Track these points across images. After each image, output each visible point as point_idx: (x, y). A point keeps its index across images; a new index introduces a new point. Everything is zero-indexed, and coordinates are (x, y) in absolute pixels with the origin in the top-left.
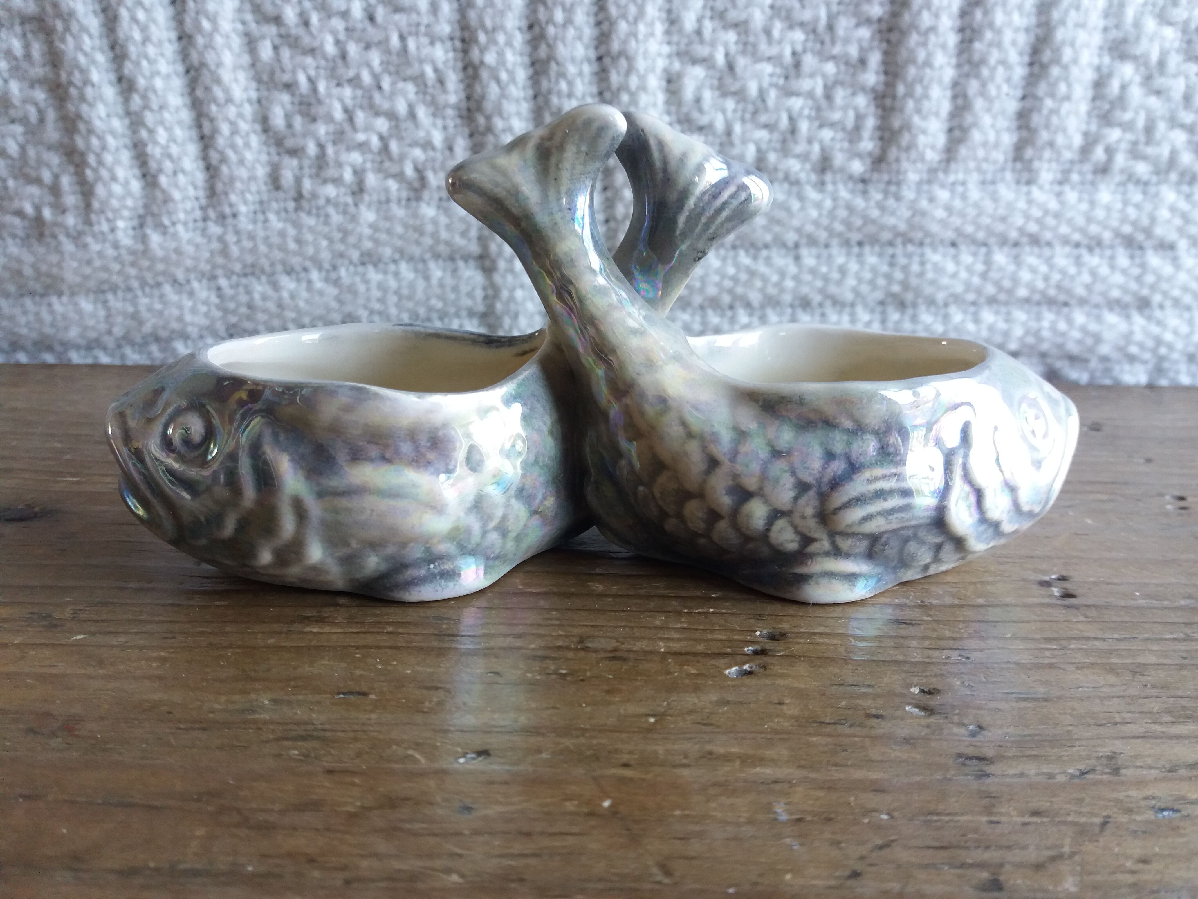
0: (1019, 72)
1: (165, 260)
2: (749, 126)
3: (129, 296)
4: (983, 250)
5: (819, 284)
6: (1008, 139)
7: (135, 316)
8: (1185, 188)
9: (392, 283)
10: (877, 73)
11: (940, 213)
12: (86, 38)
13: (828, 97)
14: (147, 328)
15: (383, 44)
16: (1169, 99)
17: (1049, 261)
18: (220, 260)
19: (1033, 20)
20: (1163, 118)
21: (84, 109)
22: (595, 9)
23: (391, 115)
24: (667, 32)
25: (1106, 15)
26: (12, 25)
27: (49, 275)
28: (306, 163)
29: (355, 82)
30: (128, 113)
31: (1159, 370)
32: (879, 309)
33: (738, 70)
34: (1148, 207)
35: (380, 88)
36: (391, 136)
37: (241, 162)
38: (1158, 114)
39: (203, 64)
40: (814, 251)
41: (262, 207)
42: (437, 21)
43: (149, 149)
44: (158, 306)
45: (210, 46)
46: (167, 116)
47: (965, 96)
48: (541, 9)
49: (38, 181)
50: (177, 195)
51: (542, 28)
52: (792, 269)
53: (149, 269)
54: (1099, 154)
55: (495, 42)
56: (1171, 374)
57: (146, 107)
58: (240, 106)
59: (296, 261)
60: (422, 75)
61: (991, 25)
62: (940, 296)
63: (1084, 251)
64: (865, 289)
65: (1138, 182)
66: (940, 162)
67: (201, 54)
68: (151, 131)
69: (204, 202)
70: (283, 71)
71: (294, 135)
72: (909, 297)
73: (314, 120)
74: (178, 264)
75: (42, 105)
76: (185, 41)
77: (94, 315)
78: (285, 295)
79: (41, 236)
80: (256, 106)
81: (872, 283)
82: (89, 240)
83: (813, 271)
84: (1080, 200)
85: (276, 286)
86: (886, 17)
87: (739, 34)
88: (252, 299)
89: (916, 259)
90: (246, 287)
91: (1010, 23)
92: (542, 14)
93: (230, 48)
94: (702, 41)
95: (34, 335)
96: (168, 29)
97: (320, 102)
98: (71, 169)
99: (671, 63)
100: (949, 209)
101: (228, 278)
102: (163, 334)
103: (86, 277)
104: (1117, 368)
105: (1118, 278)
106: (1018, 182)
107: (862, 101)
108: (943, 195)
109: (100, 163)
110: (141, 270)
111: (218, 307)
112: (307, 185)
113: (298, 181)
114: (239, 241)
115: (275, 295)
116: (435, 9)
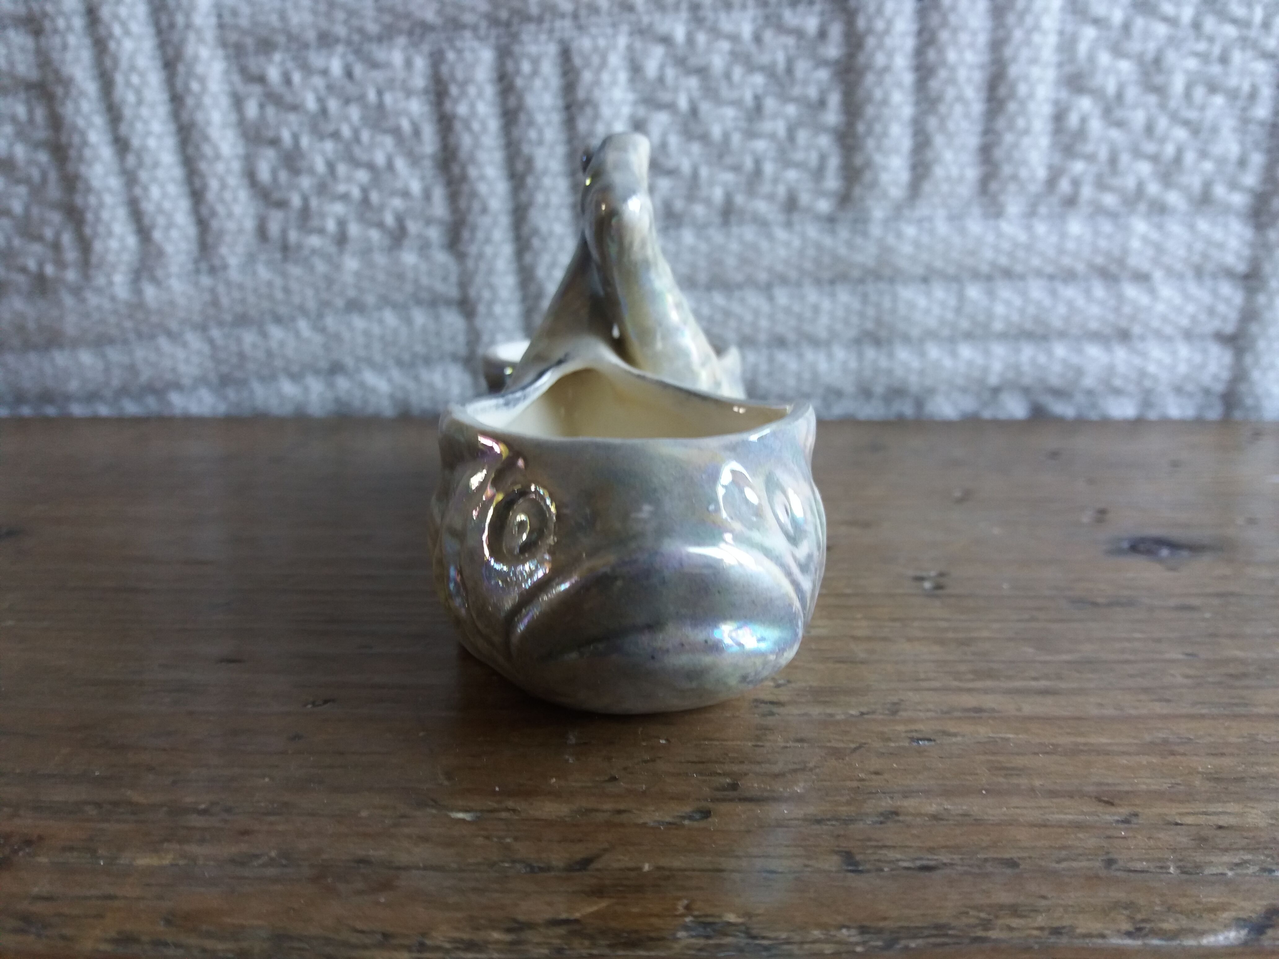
0: (978, 108)
1: (160, 312)
2: (716, 169)
3: (126, 347)
4: (955, 285)
5: (793, 322)
6: (972, 174)
7: (132, 369)
8: (1156, 219)
9: (376, 330)
10: (837, 113)
11: (908, 249)
12: (85, 102)
13: (791, 138)
14: (143, 379)
15: (361, 98)
16: (1130, 131)
17: (1024, 294)
18: (211, 311)
19: (987, 58)
20: (1125, 149)
21: (83, 168)
23: (371, 167)
24: (631, 80)
25: (1059, 50)
26: (18, 92)
27: (51, 329)
28: (292, 215)
29: (336, 135)
30: (124, 172)
31: (1147, 402)
32: (855, 346)
33: (702, 115)
34: (1119, 238)
35: (359, 141)
36: (371, 187)
37: (230, 215)
38: (1121, 145)
39: (193, 124)
40: (787, 290)
41: (251, 259)
42: (412, 75)
43: (144, 205)
44: (153, 358)
45: (199, 105)
46: (160, 173)
47: (926, 133)
48: (509, 61)
49: (40, 238)
50: (169, 249)
51: (510, 80)
52: (765, 307)
53: (145, 321)
54: (1064, 186)
55: (467, 95)
57: (141, 165)
58: (228, 162)
59: (283, 310)
60: (399, 128)
61: (944, 63)
62: (915, 332)
63: (1058, 283)
64: (839, 327)
65: (1107, 213)
66: (905, 199)
67: (191, 114)
68: (145, 189)
69: (196, 255)
70: (268, 127)
71: (279, 188)
72: (883, 333)
73: (298, 173)
74: (171, 316)
75: (45, 167)
76: (176, 102)
77: (93, 367)
78: (274, 343)
79: (43, 292)
80: (243, 162)
81: (846, 321)
82: (88, 294)
83: (788, 311)
84: (1050, 233)
85: (264, 335)
86: (843, 58)
87: (701, 80)
88: (242, 349)
89: (888, 296)
90: (236, 337)
91: (963, 61)
92: (510, 66)
93: (218, 108)
94: (665, 88)
95: (37, 388)
96: (160, 92)
97: (302, 156)
98: (71, 226)
99: (636, 110)
100: (916, 244)
101: (220, 328)
102: (158, 385)
103: (86, 331)
104: (1102, 402)
105: (1095, 310)
106: (985, 217)
107: (824, 141)
108: (910, 231)
109: (98, 219)
110: (137, 322)
111: (211, 358)
112: (293, 236)
113: (284, 232)
114: (229, 293)
115: (264, 344)
116: (409, 64)
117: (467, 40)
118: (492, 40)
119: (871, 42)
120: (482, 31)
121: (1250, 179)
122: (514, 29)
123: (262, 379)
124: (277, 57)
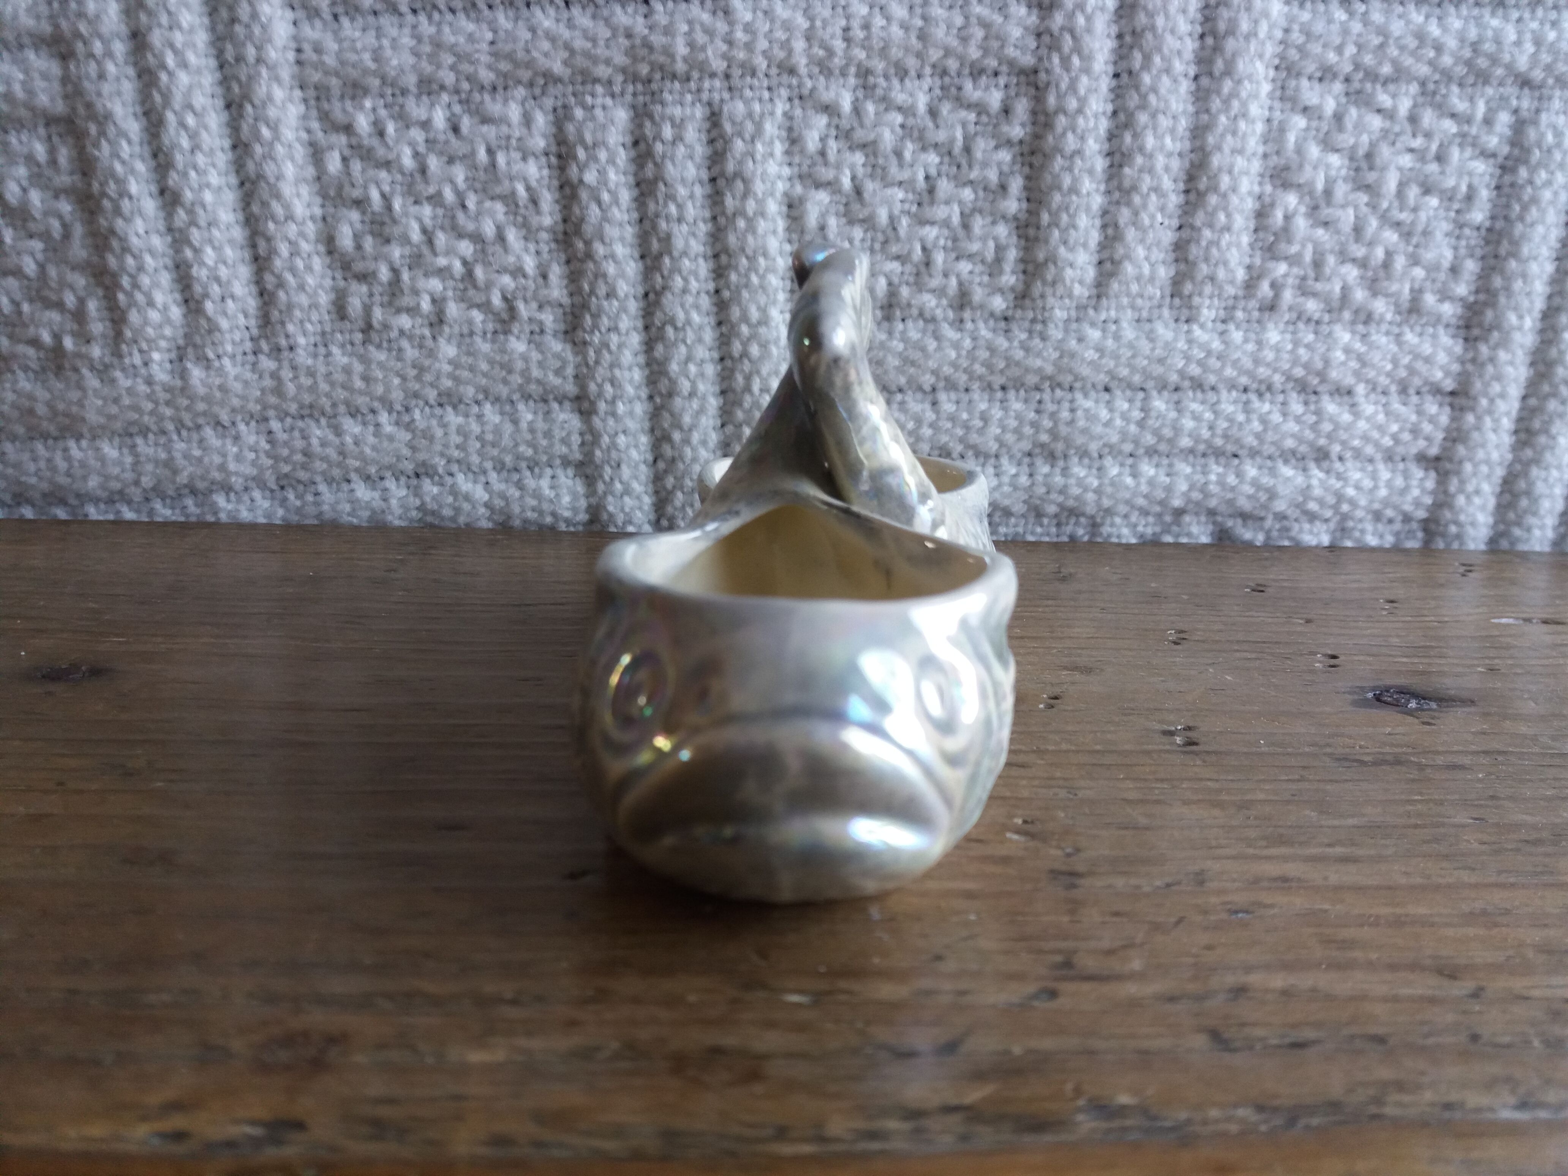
0: (1174, 200)
1: (207, 399)
2: (879, 257)
3: (163, 439)
4: (1141, 395)
5: (960, 432)
6: (1164, 273)
7: (169, 464)
8: (1360, 328)
9: (475, 428)
10: (1019, 200)
11: (1091, 354)
12: (124, 144)
13: (966, 226)
14: (183, 478)
15: (469, 158)
16: (1338, 232)
17: (1214, 408)
18: (273, 400)
19: (1187, 145)
20: (1332, 251)
21: (119, 223)
22: (707, 125)
23: (477, 238)
24: (787, 153)
25: (1265, 140)
26: (35, 127)
27: (67, 415)
28: (377, 290)
29: (436, 199)
30: (170, 230)
31: (1343, 530)
32: (1027, 460)
33: (866, 195)
34: (1321, 348)
35: (464, 206)
36: (476, 261)
37: (302, 287)
38: (1328, 246)
39: (260, 176)
40: (953, 396)
41: (325, 338)
42: (530, 134)
43: (194, 271)
44: (197, 453)
45: (269, 156)
46: (216, 233)
47: (1116, 226)
48: (648, 124)
49: (60, 306)
50: (224, 324)
51: (648, 144)
52: (930, 416)
53: (188, 408)
54: (1265, 289)
55: (596, 160)
56: (1357, 534)
57: (193, 223)
58: (303, 223)
59: (362, 401)
60: (513, 193)
61: (1141, 149)
62: (1094, 447)
63: (1253, 397)
64: (1010, 438)
65: (1309, 320)
66: (1089, 297)
67: (259, 165)
68: (196, 251)
69: (255, 332)
70: (353, 185)
71: (363, 258)
72: (1060, 447)
73: (388, 241)
74: (222, 404)
75: (68, 218)
76: (239, 151)
77: (119, 463)
78: (349, 440)
79: (59, 370)
80: (320, 224)
81: (1017, 431)
82: (118, 374)
83: (952, 418)
84: (1246, 340)
85: (338, 431)
86: (1028, 138)
87: (867, 156)
88: (309, 444)
89: (1066, 405)
90: (302, 431)
91: (1162, 148)
92: (648, 129)
93: (292, 159)
94: (826, 164)
95: (45, 486)
96: (221, 137)
97: (395, 221)
98: (100, 292)
99: (792, 186)
100: (1100, 350)
101: (282, 420)
102: (201, 485)
103: (110, 417)
104: (1296, 527)
105: (1292, 426)
106: (1177, 321)
107: (1002, 230)
108: (1094, 334)
109: (136, 286)
110: (177, 409)
111: (268, 455)
112: (378, 314)
113: (367, 310)
114: (296, 377)
115: (337, 441)
116: (527, 121)
117: (600, 97)
118: (628, 98)
119: (1061, 121)
120: (617, 89)
121: (1462, 289)
122: (654, 86)
123: (330, 481)
124: (368, 104)
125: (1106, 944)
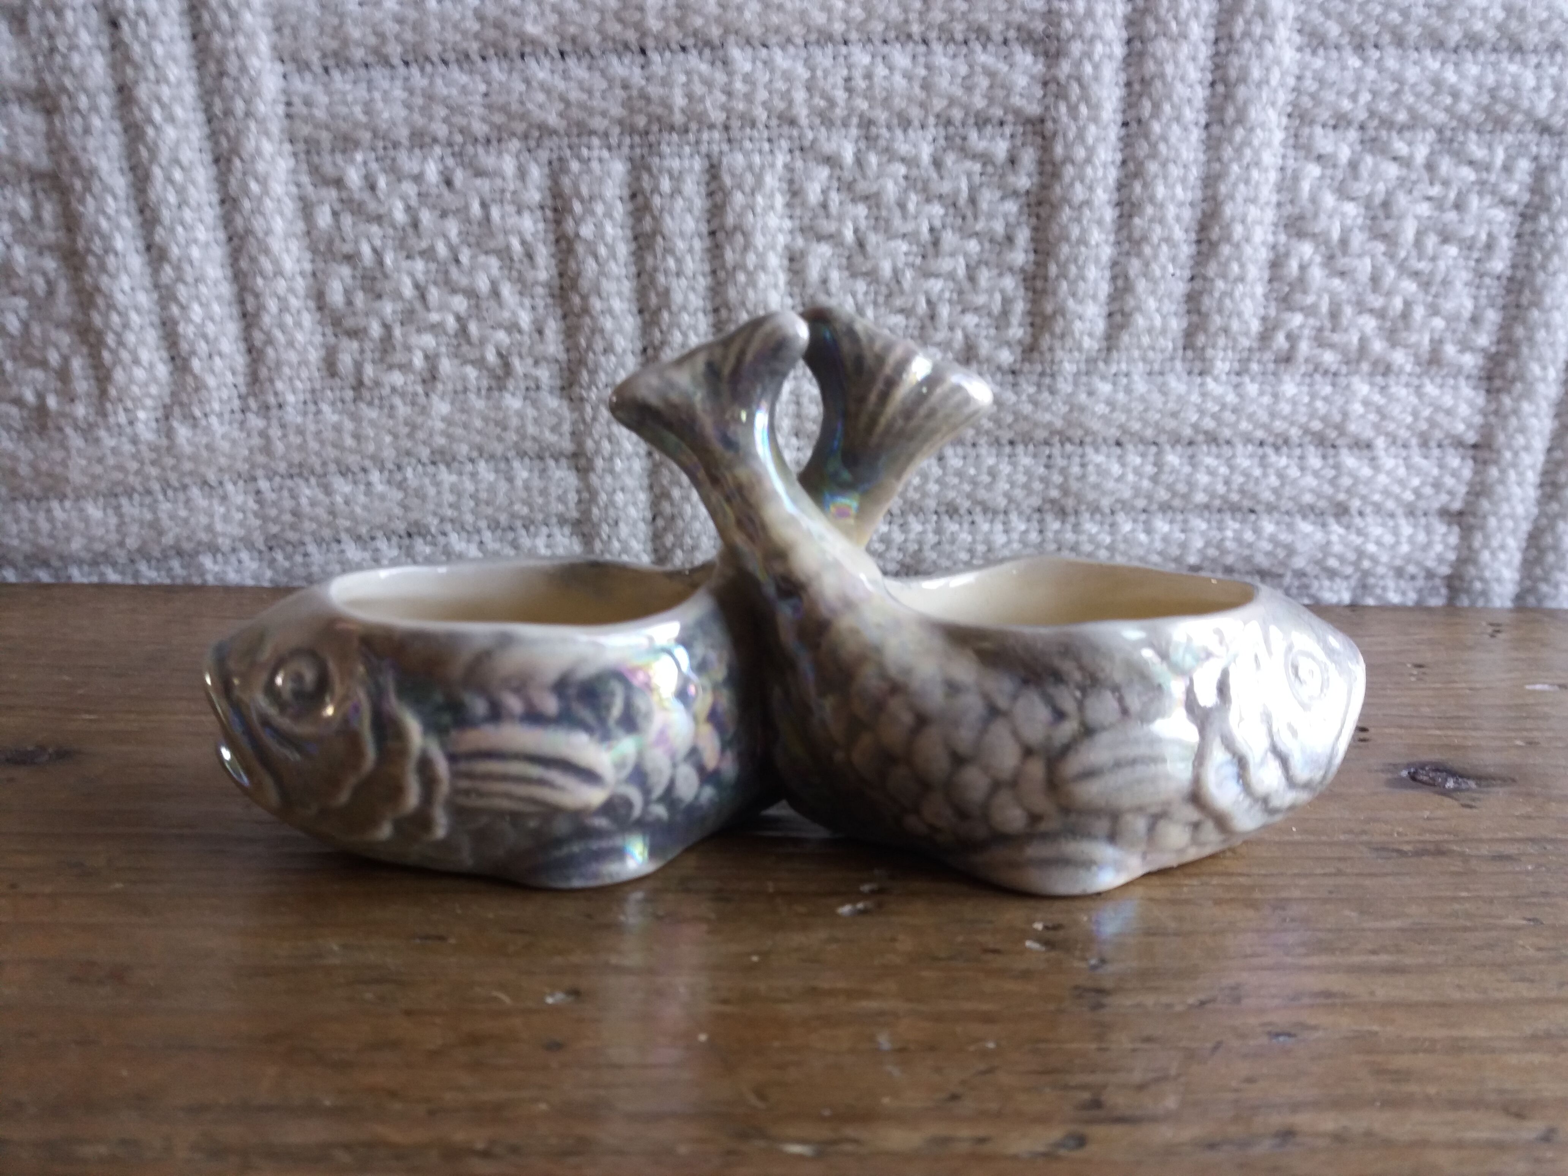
0: (1186, 250)
1: (194, 458)
2: (882, 310)
3: (148, 500)
4: (1153, 449)
5: (967, 488)
6: (1176, 325)
7: (155, 526)
8: (1379, 379)
9: (469, 486)
10: (1026, 252)
11: (1101, 408)
12: (110, 200)
13: (972, 278)
14: (168, 539)
15: (462, 212)
16: (1354, 282)
17: (1229, 462)
18: (261, 459)
19: (1199, 194)
20: (1349, 302)
21: (104, 280)
22: (706, 177)
23: (471, 293)
24: (789, 205)
25: (1279, 189)
26: (20, 182)
27: (50, 475)
28: (369, 345)
29: (429, 254)
30: (157, 286)
31: (1364, 587)
32: (1036, 516)
33: (869, 248)
34: (1339, 400)
35: (457, 261)
36: (470, 316)
37: (291, 344)
38: (1344, 297)
39: (249, 231)
40: (960, 450)
41: (314, 397)
42: (525, 187)
43: (181, 328)
44: (183, 513)
45: (258, 210)
46: (203, 289)
47: (1126, 278)
48: (645, 177)
49: (43, 364)
50: (211, 381)
51: (646, 197)
53: (174, 468)
54: (1280, 341)
55: (593, 213)
56: (1379, 591)
57: (180, 279)
58: (293, 278)
59: (352, 460)
60: (508, 248)
61: (1152, 199)
62: (1106, 503)
63: (1269, 451)
64: (1019, 493)
65: (1326, 372)
66: (1099, 350)
67: (247, 220)
68: (183, 308)
69: (243, 389)
70: (344, 240)
71: (354, 314)
72: (1070, 503)
73: (379, 296)
74: (209, 463)
75: (52, 275)
76: (227, 206)
77: (104, 523)
78: (339, 499)
79: (42, 429)
80: (311, 280)
81: (1026, 486)
82: (102, 433)
83: (960, 474)
84: (1262, 393)
85: (327, 490)
86: (1034, 189)
87: (870, 208)
88: (298, 504)
89: (1076, 460)
90: (291, 490)
91: (1173, 197)
92: (646, 183)
93: (282, 214)
94: (828, 216)
95: (27, 548)
96: (208, 192)
97: (386, 276)
98: (85, 350)
99: (793, 239)
100: (1111, 404)
101: (270, 479)
102: (187, 546)
103: (95, 478)
104: (1316, 584)
105: (1310, 481)
106: (1190, 373)
107: (1009, 283)
108: (1105, 388)
109: (121, 343)
110: (163, 469)
111: (256, 515)
112: (369, 371)
113: (358, 367)
114: (285, 436)
115: (327, 501)
116: (522, 173)
117: (596, 149)
118: (626, 150)
119: (1069, 171)
120: (614, 141)
121: (1483, 340)
122: (652, 138)
123: (319, 541)
124: (359, 157)
125: (1137, 1077)
